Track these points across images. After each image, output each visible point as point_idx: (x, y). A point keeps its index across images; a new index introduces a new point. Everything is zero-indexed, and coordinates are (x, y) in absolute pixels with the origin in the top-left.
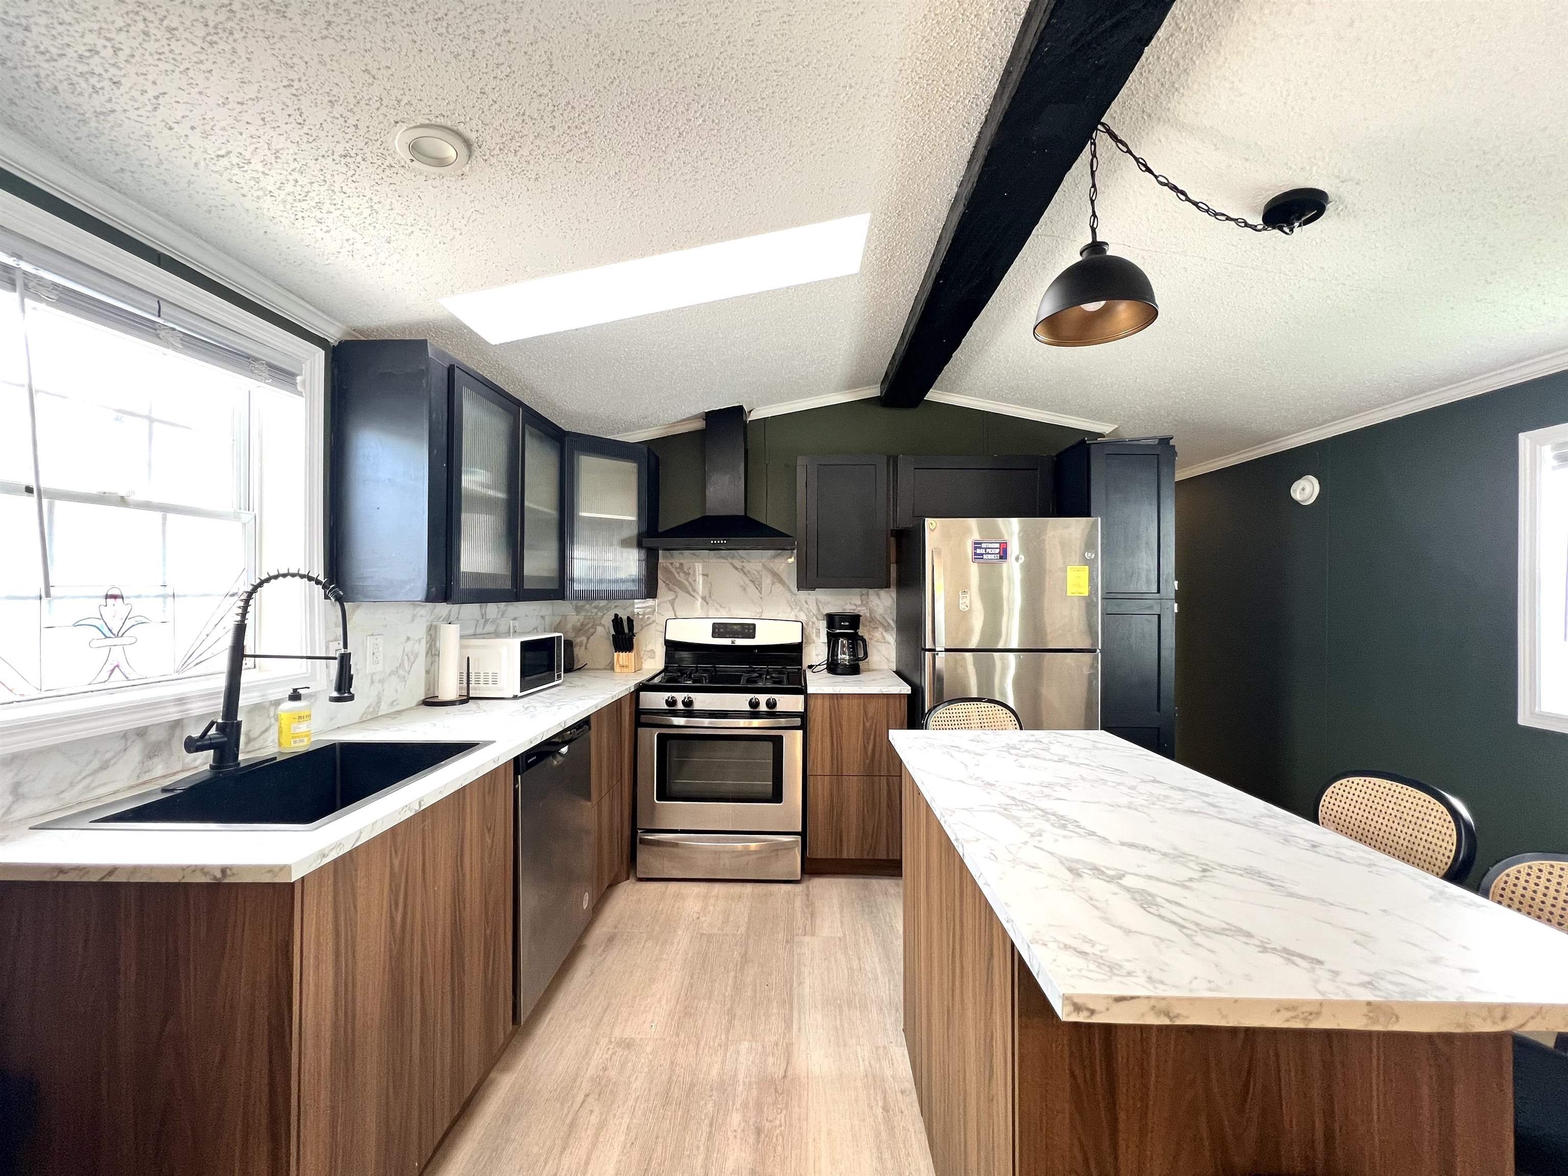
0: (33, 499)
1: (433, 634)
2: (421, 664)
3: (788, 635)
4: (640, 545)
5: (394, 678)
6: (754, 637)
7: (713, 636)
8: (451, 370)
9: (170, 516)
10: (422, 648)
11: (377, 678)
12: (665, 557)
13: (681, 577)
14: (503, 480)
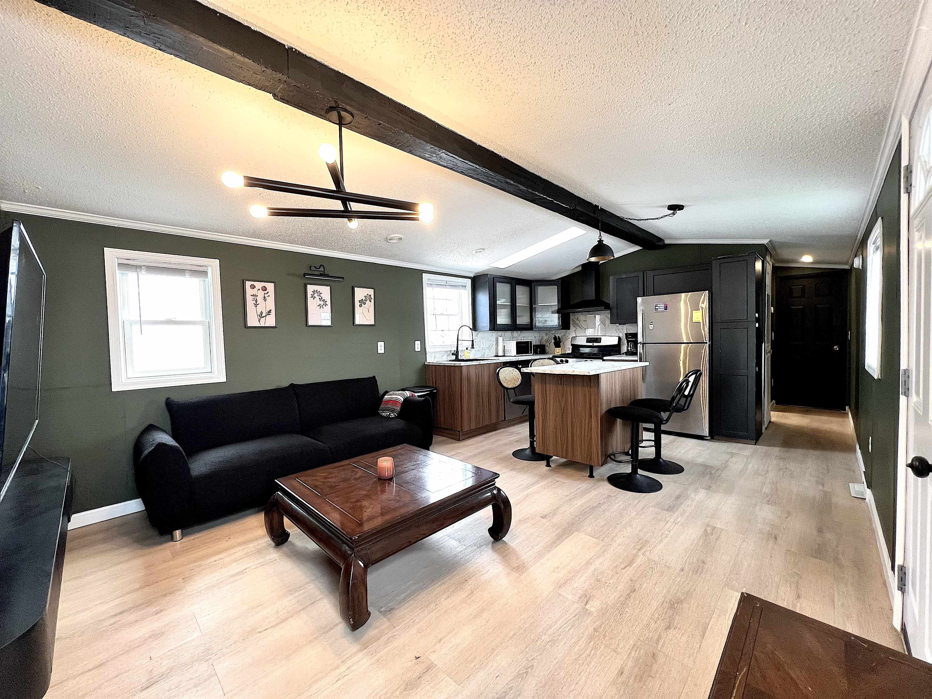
0: (434, 316)
1: (497, 340)
2: (494, 346)
3: (614, 341)
4: (558, 312)
5: (488, 349)
6: (600, 342)
7: (587, 342)
8: (493, 278)
9: (449, 316)
10: (495, 343)
11: (484, 349)
12: (572, 316)
13: (577, 322)
14: (509, 300)
